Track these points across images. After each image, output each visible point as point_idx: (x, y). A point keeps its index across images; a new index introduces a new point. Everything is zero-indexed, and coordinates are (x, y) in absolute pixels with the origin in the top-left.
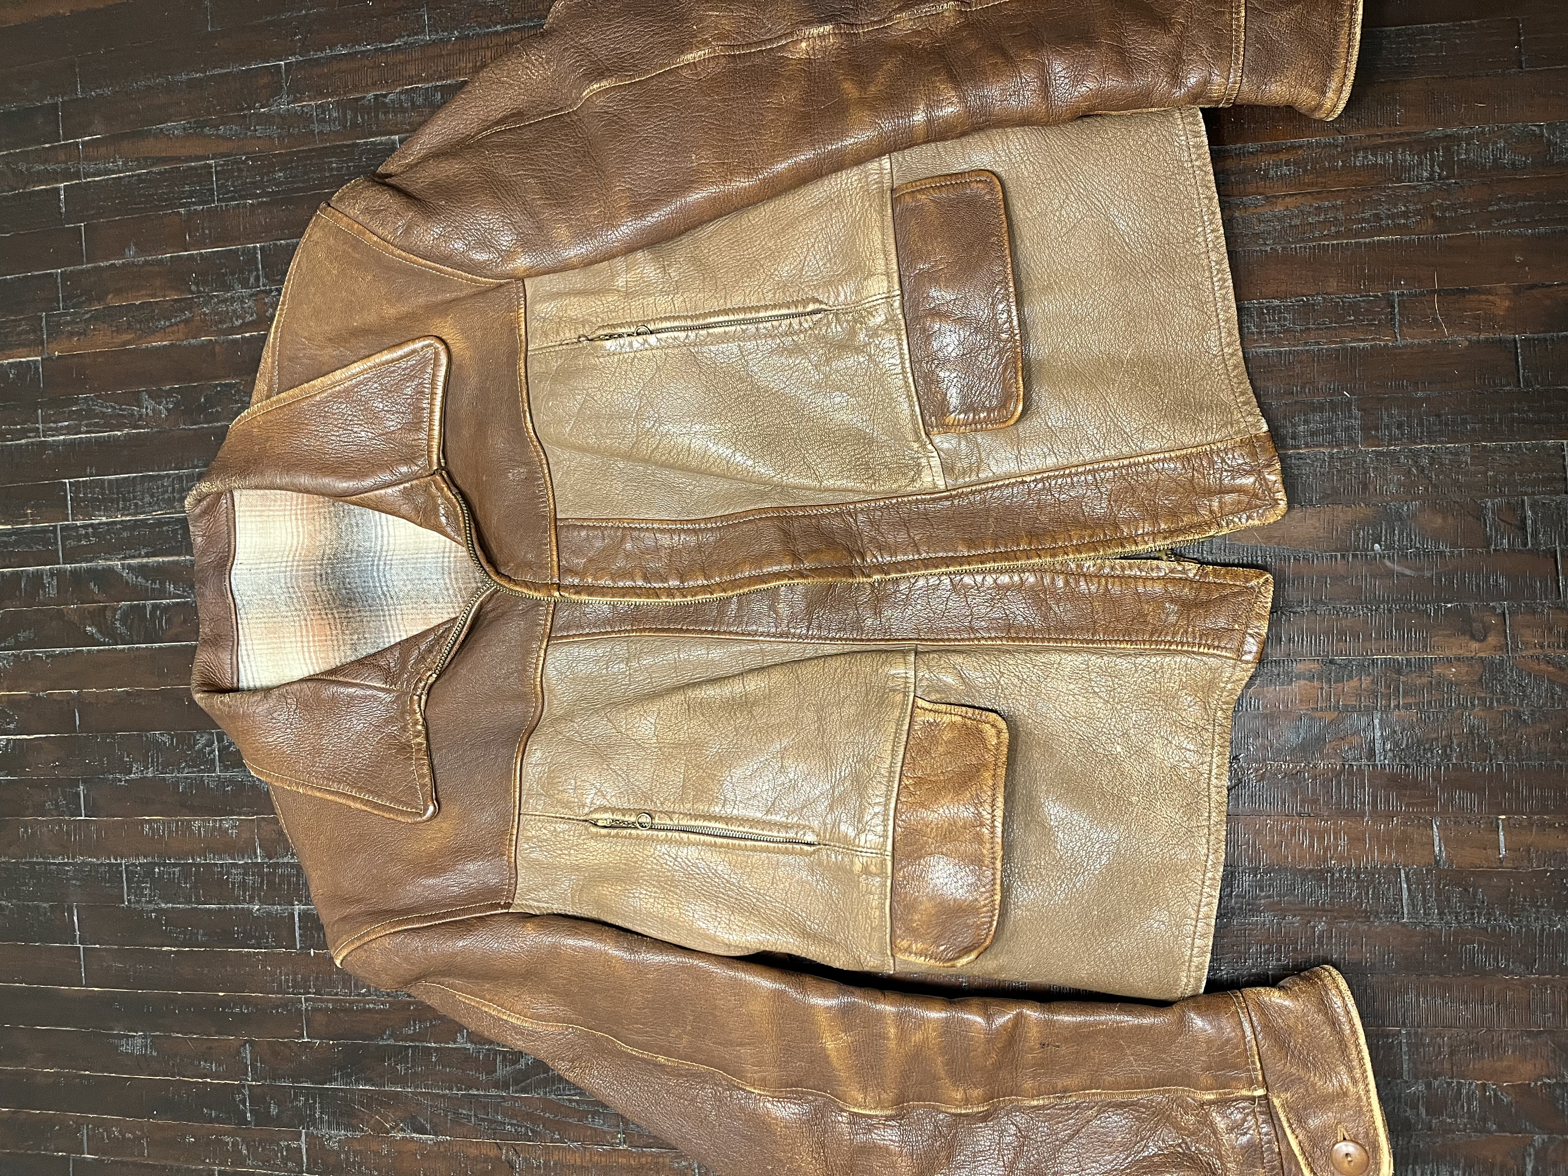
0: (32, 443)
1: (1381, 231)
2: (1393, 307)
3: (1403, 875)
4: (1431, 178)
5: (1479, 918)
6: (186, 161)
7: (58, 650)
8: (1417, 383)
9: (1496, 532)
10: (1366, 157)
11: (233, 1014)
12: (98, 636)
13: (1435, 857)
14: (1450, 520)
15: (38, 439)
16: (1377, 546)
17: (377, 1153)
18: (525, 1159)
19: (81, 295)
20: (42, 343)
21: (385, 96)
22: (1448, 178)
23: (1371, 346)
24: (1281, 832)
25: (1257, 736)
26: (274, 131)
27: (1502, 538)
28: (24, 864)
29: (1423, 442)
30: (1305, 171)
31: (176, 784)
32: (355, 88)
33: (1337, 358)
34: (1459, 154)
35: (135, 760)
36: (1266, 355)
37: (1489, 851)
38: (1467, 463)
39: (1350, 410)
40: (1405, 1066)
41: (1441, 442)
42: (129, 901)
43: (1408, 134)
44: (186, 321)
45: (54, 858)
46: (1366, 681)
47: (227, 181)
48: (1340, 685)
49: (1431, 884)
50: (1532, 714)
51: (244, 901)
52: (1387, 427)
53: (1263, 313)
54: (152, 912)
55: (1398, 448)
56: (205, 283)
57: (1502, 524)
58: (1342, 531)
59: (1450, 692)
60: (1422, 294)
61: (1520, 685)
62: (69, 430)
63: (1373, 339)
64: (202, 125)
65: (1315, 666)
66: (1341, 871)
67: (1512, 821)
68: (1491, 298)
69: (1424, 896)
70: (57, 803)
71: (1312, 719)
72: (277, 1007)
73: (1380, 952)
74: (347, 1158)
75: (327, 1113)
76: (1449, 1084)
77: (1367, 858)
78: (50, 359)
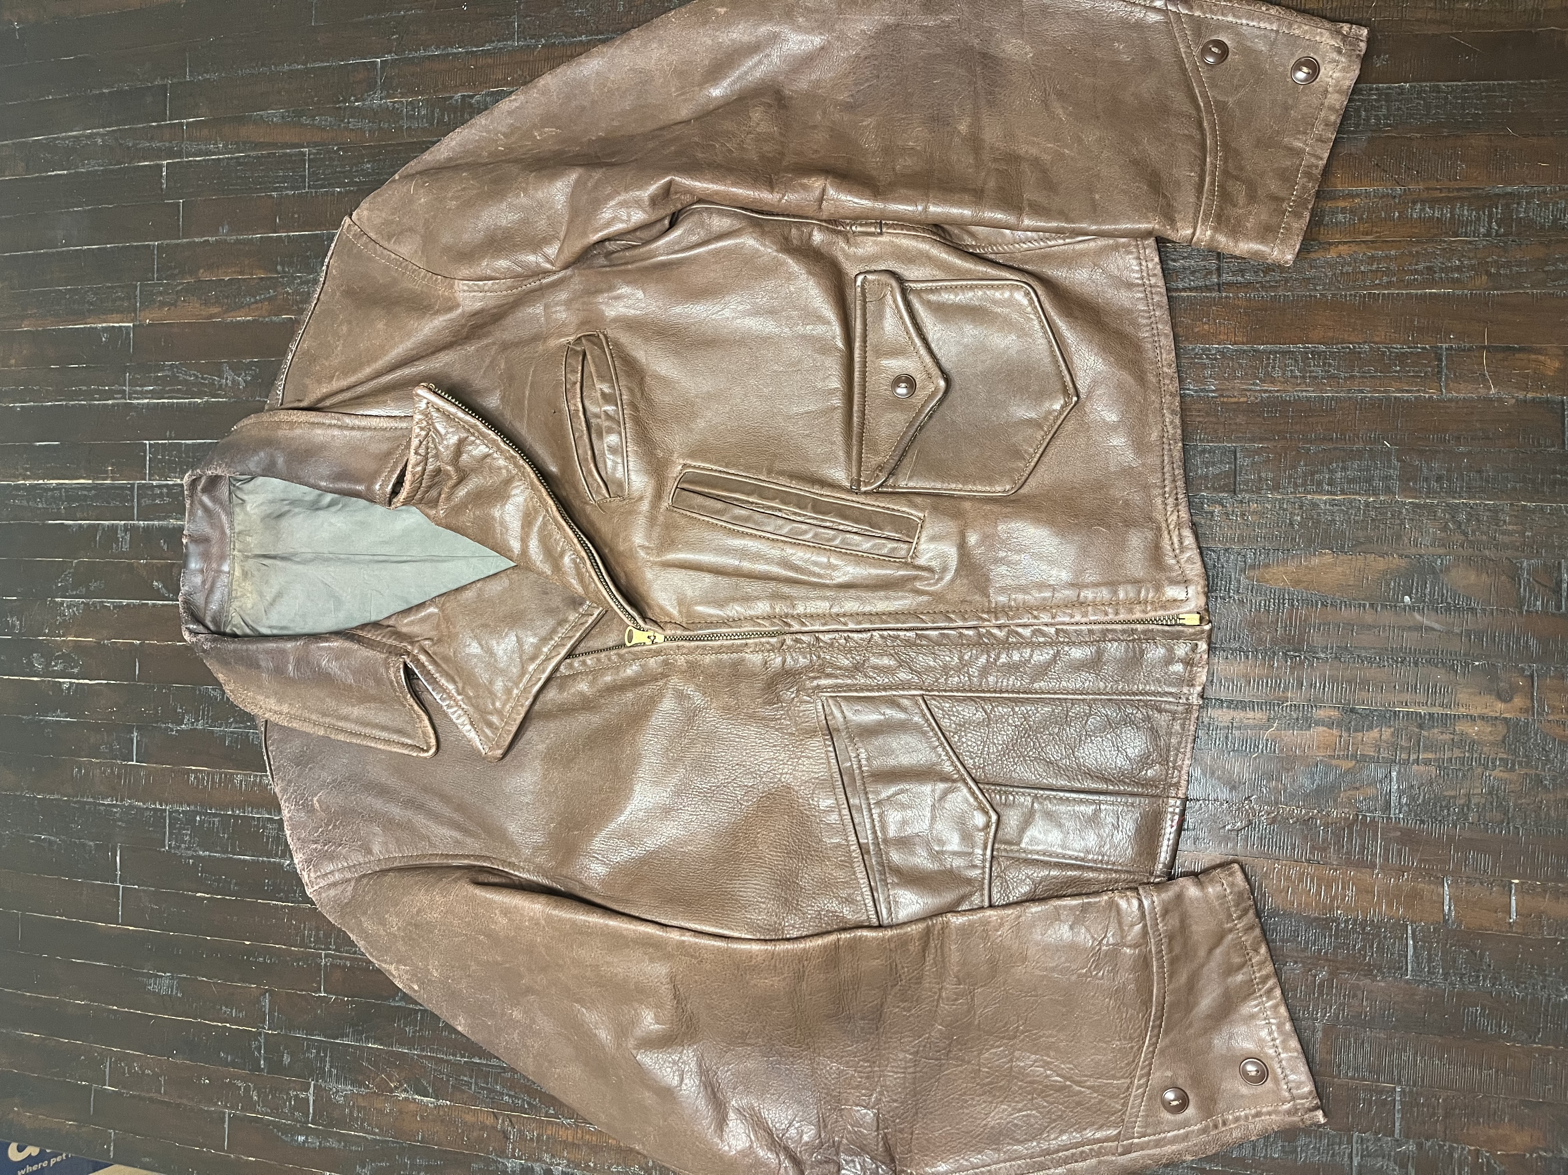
0: (118, 404)
1: (1433, 284)
2: (1440, 360)
3: (1410, 932)
4: (1488, 234)
5: (1484, 981)
6: (282, 147)
7: (125, 602)
8: (1459, 438)
9: (1530, 593)
10: (1422, 210)
11: (256, 963)
12: (164, 591)
13: (1444, 916)
14: (1484, 576)
15: (123, 401)
16: (1407, 598)
17: (380, 1111)
18: (519, 1131)
19: (175, 268)
20: (135, 311)
21: (472, 97)
22: (1504, 235)
23: (1416, 398)
24: (1288, 878)
25: (1270, 778)
26: (366, 124)
27: (1536, 599)
28: (75, 803)
29: (1461, 497)
30: (1361, 219)
31: (223, 738)
32: (445, 88)
33: (1380, 407)
34: (1518, 212)
35: (187, 712)
36: (1308, 399)
37: (1500, 915)
38: (1505, 521)
39: (1389, 461)
40: (1397, 1124)
41: (1480, 498)
42: (170, 846)
43: (1468, 189)
44: (270, 299)
45: (103, 799)
46: (1387, 733)
47: (319, 168)
48: (1360, 734)
49: (1438, 942)
50: (1554, 779)
51: (276, 855)
52: (1426, 479)
53: (1308, 358)
54: (189, 858)
55: (1436, 502)
56: (290, 264)
57: (1536, 585)
58: (1372, 580)
59: (1471, 750)
60: (1470, 349)
61: (1544, 749)
62: (153, 394)
63: (1418, 391)
64: (299, 114)
65: (1334, 714)
66: (1346, 921)
67: (1526, 886)
68: (1542, 358)
69: (1429, 955)
70: (111, 746)
71: (1328, 766)
72: (298, 961)
73: (1380, 1009)
74: (351, 1112)
75: (337, 1068)
76: (1441, 1147)
77: (1375, 911)
78: (141, 325)
